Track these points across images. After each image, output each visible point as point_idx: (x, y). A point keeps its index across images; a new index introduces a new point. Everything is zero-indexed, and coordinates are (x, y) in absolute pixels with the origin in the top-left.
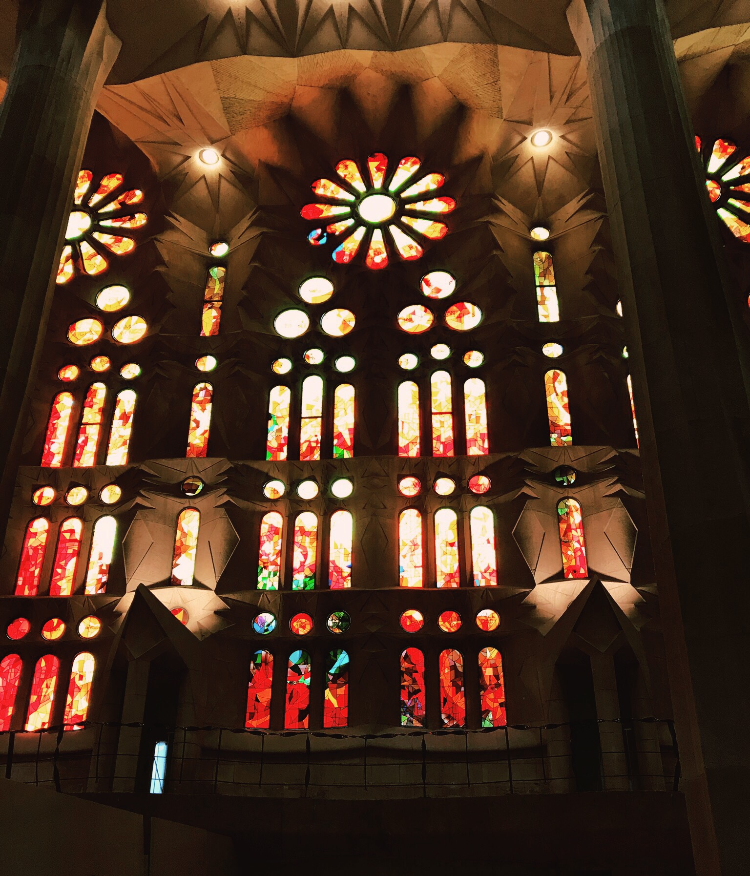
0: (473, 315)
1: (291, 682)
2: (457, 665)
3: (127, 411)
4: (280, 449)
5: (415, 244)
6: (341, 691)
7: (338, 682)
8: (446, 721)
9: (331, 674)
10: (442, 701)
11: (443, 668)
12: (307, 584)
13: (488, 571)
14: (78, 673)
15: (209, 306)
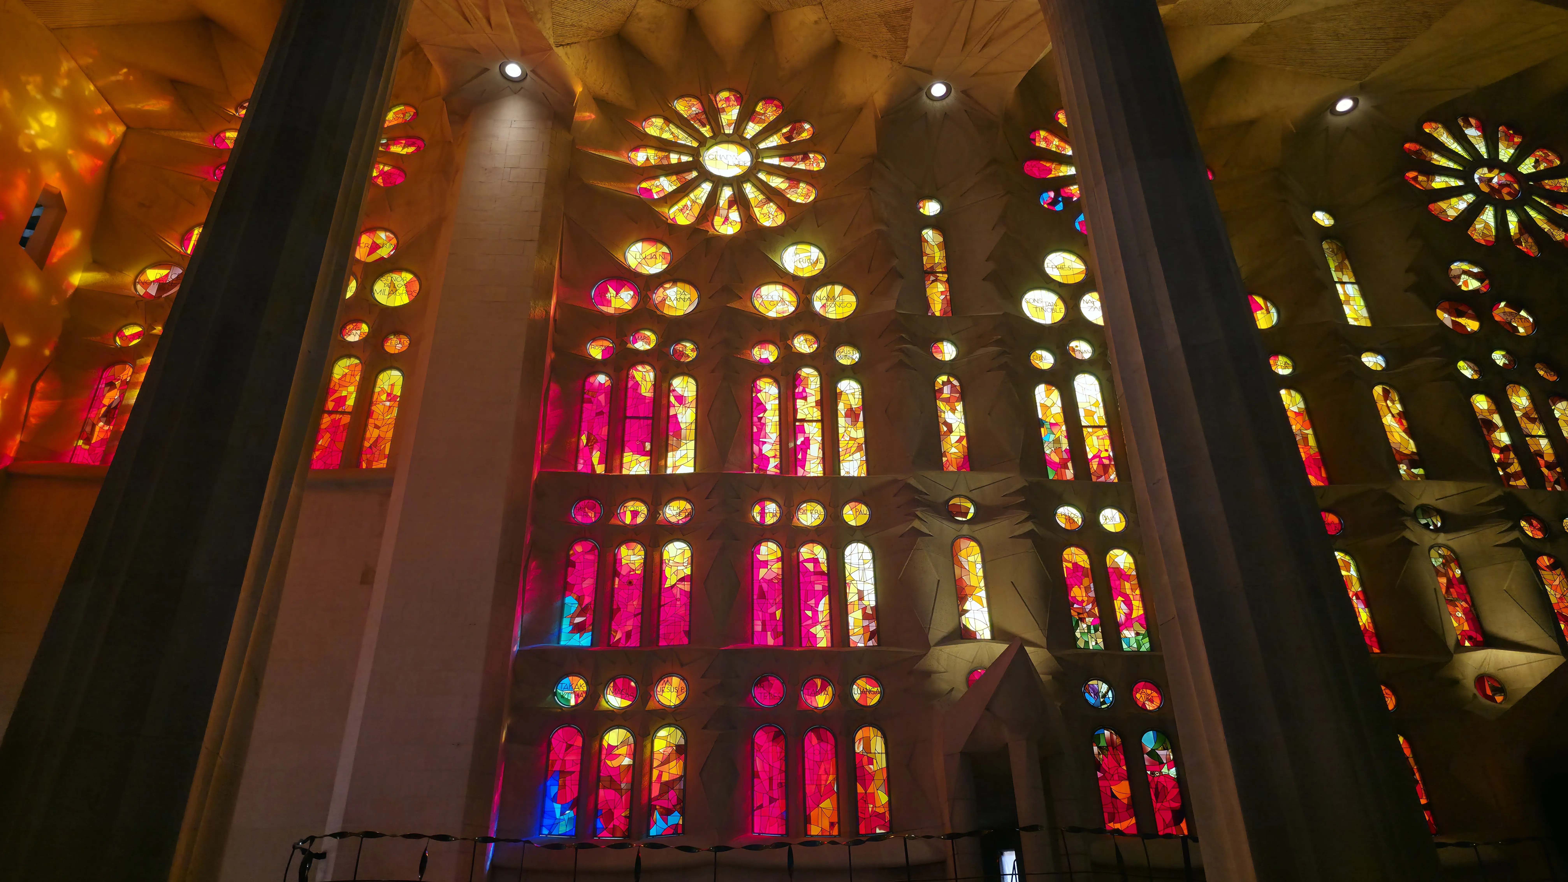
0: (1268, 312)
1: (1152, 773)
3: (853, 407)
4: (1064, 466)
12: (1142, 644)
14: (866, 754)
15: (932, 278)
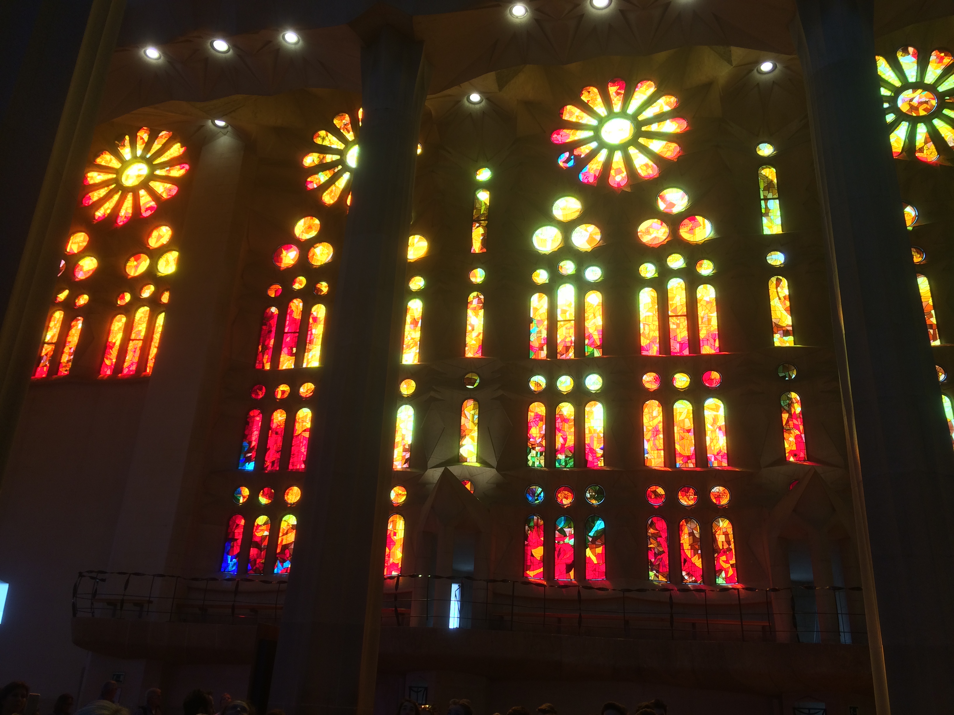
0: (704, 228)
1: (558, 542)
2: (695, 532)
3: (416, 317)
4: (541, 349)
5: (651, 163)
6: (599, 550)
7: (597, 543)
8: (686, 577)
9: (590, 536)
10: (683, 561)
11: (683, 534)
12: (568, 463)
13: (720, 454)
14: (393, 530)
15: (477, 225)
